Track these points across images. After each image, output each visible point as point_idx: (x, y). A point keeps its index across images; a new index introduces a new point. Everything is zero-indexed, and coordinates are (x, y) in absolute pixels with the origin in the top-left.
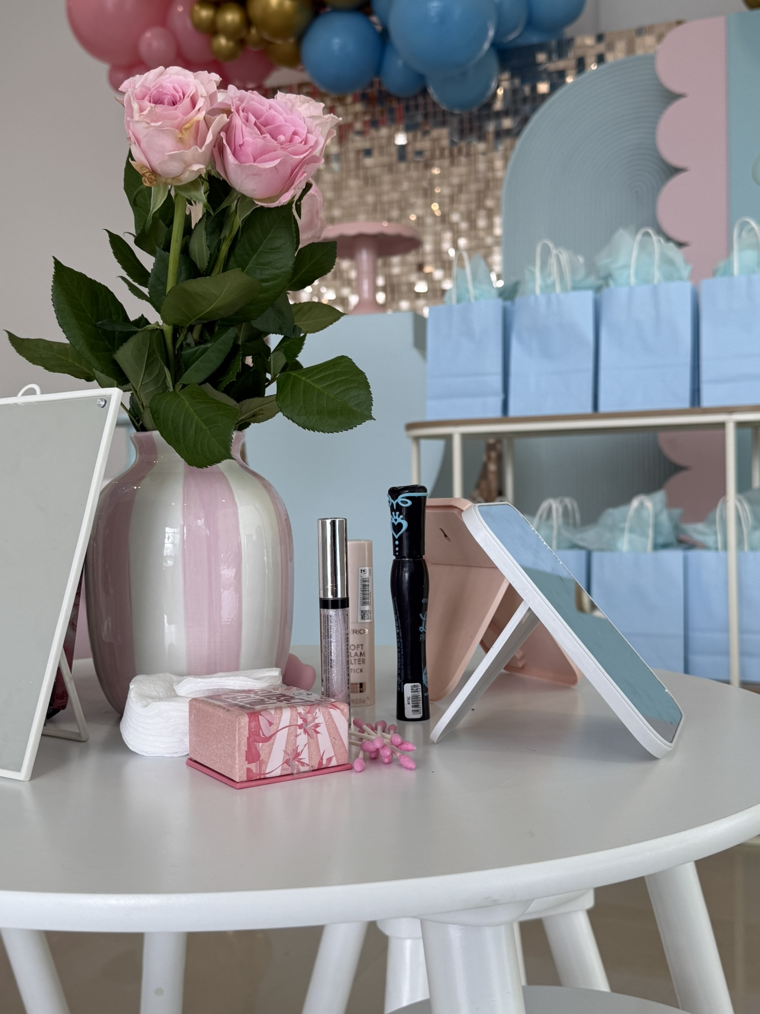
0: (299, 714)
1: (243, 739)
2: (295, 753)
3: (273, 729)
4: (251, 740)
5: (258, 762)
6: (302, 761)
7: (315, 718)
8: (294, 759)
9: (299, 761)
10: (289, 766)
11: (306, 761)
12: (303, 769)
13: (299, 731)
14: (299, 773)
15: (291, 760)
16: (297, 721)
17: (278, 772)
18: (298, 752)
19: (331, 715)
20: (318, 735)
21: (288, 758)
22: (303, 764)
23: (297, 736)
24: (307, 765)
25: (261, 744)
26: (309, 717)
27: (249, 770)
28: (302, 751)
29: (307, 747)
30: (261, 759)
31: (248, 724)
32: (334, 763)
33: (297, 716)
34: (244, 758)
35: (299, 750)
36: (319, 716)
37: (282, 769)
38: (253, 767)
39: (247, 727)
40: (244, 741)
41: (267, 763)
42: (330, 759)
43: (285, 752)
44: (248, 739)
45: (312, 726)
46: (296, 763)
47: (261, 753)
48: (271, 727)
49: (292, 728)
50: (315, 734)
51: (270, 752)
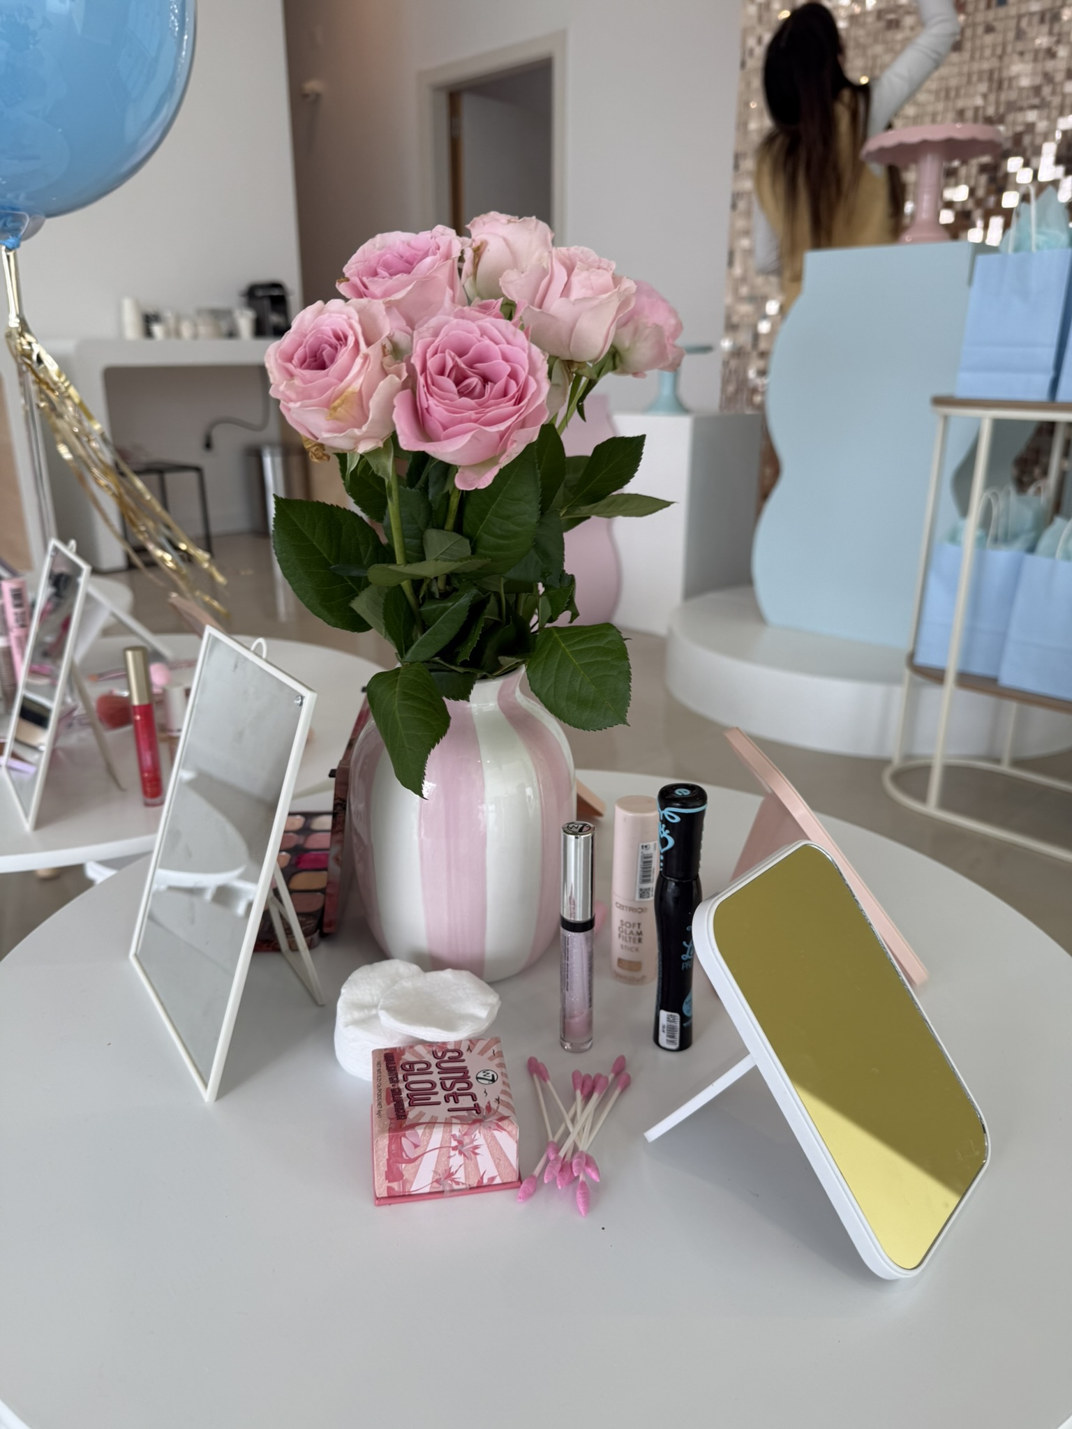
0: (454, 1136)
1: (381, 1161)
2: (448, 1173)
3: (419, 1151)
4: (391, 1161)
5: (401, 1182)
6: (456, 1180)
7: (473, 1141)
8: (446, 1178)
9: (453, 1180)
10: (441, 1184)
11: (463, 1180)
12: (456, 1187)
13: (452, 1153)
14: (453, 1191)
15: (442, 1179)
16: (450, 1143)
17: (427, 1190)
18: (452, 1171)
19: (495, 1137)
20: (478, 1157)
21: (438, 1177)
22: (458, 1183)
23: (449, 1157)
24: (463, 1184)
25: (404, 1165)
26: (466, 1140)
27: (389, 1189)
28: (456, 1172)
29: (462, 1168)
30: (404, 1178)
31: (387, 1146)
32: (498, 1181)
33: (450, 1139)
34: (384, 1177)
35: (453, 1170)
36: (479, 1137)
37: (431, 1187)
38: (395, 1185)
39: (387, 1150)
40: (384, 1162)
41: (412, 1183)
42: (493, 1179)
43: (435, 1172)
44: (388, 1160)
45: (471, 1148)
46: (449, 1182)
47: (404, 1173)
48: (417, 1149)
49: (445, 1150)
50: (473, 1155)
51: (416, 1172)
